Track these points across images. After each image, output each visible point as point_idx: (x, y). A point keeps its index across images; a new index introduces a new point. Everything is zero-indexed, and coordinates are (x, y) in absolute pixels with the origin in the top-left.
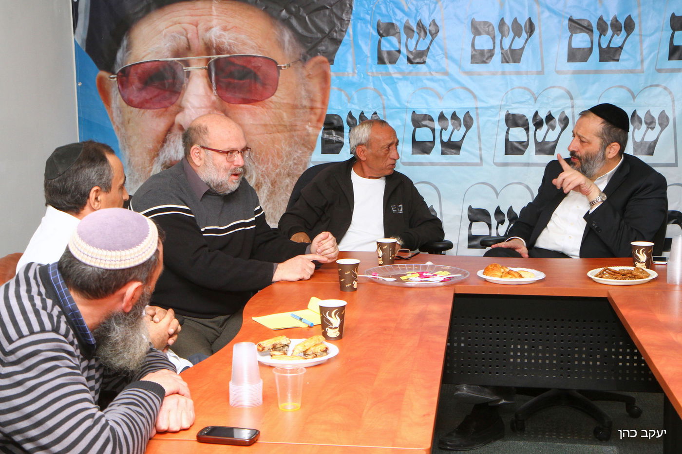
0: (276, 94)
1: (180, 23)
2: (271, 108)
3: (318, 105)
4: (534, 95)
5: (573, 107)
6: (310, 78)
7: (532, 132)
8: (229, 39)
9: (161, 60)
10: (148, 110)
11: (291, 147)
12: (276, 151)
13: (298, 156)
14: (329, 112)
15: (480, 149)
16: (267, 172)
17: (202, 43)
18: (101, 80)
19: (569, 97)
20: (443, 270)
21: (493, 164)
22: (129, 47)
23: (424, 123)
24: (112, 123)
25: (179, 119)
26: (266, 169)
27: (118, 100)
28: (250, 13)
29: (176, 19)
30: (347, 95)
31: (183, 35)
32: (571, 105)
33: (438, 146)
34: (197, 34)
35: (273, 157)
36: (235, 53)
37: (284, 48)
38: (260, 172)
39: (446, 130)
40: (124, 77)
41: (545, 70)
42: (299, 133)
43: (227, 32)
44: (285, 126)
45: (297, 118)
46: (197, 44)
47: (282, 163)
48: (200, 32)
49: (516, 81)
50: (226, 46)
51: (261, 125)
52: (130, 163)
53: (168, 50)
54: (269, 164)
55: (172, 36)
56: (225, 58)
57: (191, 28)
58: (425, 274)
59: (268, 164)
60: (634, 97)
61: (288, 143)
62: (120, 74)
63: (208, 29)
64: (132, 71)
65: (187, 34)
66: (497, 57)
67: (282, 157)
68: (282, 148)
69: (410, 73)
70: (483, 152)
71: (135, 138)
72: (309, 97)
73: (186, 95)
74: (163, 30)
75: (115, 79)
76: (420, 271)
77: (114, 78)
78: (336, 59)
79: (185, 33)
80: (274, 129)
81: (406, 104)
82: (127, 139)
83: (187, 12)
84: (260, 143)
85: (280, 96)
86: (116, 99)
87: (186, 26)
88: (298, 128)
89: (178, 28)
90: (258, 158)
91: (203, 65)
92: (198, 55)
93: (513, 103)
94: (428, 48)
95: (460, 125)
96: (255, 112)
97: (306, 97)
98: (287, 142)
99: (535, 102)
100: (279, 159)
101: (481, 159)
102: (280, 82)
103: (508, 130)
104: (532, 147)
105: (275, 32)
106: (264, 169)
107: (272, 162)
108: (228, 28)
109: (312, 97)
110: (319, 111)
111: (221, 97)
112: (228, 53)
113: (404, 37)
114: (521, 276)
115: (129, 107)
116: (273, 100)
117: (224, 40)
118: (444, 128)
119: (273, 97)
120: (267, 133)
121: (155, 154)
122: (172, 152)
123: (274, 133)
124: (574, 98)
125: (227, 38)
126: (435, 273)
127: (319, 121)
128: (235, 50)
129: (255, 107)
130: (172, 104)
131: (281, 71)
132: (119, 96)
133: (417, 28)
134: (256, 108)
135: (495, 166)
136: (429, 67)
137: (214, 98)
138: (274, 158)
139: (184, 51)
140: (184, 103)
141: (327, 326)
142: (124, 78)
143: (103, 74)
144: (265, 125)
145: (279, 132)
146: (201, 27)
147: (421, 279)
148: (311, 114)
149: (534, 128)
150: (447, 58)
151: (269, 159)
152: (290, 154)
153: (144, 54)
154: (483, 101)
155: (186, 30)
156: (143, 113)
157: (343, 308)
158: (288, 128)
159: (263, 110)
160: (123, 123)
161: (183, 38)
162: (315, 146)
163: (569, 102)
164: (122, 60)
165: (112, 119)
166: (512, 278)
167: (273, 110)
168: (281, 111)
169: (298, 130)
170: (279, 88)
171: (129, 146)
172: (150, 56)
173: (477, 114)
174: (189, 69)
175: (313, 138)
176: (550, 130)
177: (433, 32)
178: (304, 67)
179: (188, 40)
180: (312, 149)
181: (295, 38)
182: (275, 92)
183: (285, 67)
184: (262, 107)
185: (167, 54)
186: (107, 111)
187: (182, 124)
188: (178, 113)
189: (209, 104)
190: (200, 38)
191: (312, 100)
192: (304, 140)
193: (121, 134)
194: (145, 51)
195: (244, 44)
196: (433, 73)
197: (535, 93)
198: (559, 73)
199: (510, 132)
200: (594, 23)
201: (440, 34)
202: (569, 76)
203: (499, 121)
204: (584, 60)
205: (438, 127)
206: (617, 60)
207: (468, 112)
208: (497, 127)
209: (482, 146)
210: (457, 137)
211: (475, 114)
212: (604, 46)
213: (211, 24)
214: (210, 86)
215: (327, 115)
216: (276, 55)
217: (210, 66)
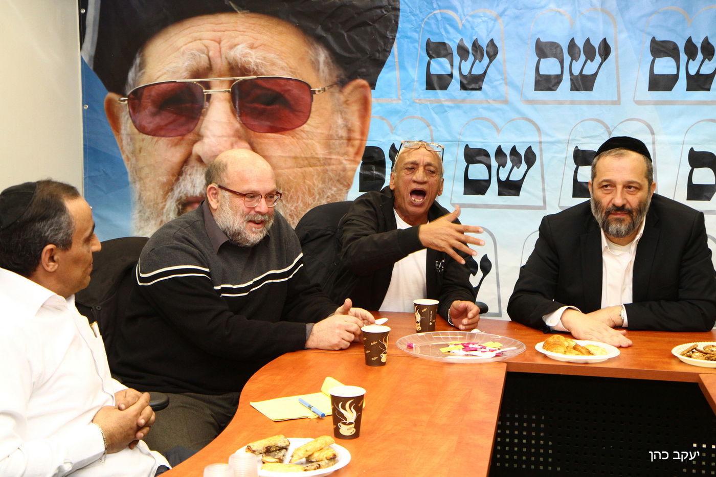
0: (308, 122)
1: (200, 40)
2: (303, 138)
3: (357, 135)
4: (609, 128)
5: (654, 143)
6: (348, 104)
8: (256, 58)
9: (178, 81)
10: (163, 138)
11: (324, 183)
12: (307, 187)
13: (332, 194)
14: (369, 143)
15: (544, 190)
16: (297, 211)
17: (225, 63)
18: (110, 103)
19: (649, 131)
20: (494, 341)
22: (142, 66)
23: (478, 158)
24: (121, 152)
25: (198, 149)
26: (295, 208)
27: (128, 125)
28: (280, 28)
29: (196, 35)
30: (390, 126)
31: (204, 53)
33: (494, 186)
34: (220, 51)
35: (304, 193)
36: (262, 74)
37: (318, 70)
38: (288, 211)
39: (504, 167)
40: (136, 99)
41: (623, 99)
42: (334, 167)
43: (254, 51)
44: (318, 159)
45: (332, 151)
46: (220, 64)
47: (314, 201)
48: (223, 50)
49: (588, 111)
50: (253, 66)
51: (289, 157)
52: (140, 198)
53: (187, 70)
54: (300, 202)
55: (192, 54)
56: (251, 80)
57: (213, 46)
58: (471, 346)
59: (298, 202)
61: (322, 178)
62: (132, 96)
63: (232, 47)
64: (146, 93)
65: (208, 51)
66: (566, 83)
67: (313, 194)
68: (314, 184)
69: (463, 101)
70: (547, 194)
71: (146, 170)
72: (346, 126)
74: (182, 47)
75: (126, 102)
76: (466, 342)
77: (124, 101)
78: (378, 83)
79: (206, 51)
80: (306, 162)
81: (458, 137)
82: (137, 170)
83: (209, 26)
84: (289, 179)
85: (313, 125)
86: (127, 125)
87: (207, 42)
88: (333, 161)
89: (198, 44)
90: (286, 195)
91: (226, 88)
92: (221, 76)
93: (583, 138)
94: (485, 72)
95: (521, 162)
96: (284, 143)
97: (343, 126)
98: (320, 178)
100: (310, 197)
101: (544, 201)
102: (313, 109)
103: (577, 169)
105: (308, 51)
106: (293, 208)
107: (302, 201)
108: (255, 46)
109: (349, 126)
110: (357, 143)
111: (245, 124)
112: (255, 74)
113: (457, 59)
114: (589, 353)
115: (141, 134)
116: (305, 130)
117: (250, 60)
118: (503, 165)
119: (305, 126)
120: (297, 167)
121: (169, 188)
122: (189, 187)
123: (305, 166)
124: (655, 132)
125: (254, 57)
126: (484, 345)
127: (357, 154)
128: (263, 70)
129: (284, 136)
130: (189, 131)
131: (314, 96)
132: (130, 121)
133: (472, 49)
134: (285, 138)
136: (486, 94)
137: (238, 125)
138: (304, 196)
139: (204, 72)
140: (203, 131)
141: (340, 421)
142: (136, 101)
143: (113, 96)
144: (295, 158)
145: (311, 166)
146: (225, 44)
147: (466, 353)
148: (348, 145)
150: (506, 84)
151: (299, 197)
152: (323, 191)
153: (159, 74)
154: (548, 135)
155: (207, 47)
156: (157, 141)
157: (361, 398)
158: (322, 162)
159: (293, 140)
160: (133, 153)
161: (204, 56)
162: (352, 183)
164: (134, 80)
165: (122, 148)
166: (578, 355)
167: (304, 140)
168: (314, 142)
169: (333, 165)
170: (311, 115)
171: (141, 179)
172: (165, 76)
173: (541, 150)
174: (210, 92)
175: (349, 173)
177: (492, 53)
178: (341, 91)
179: (209, 59)
180: (348, 186)
181: (331, 58)
182: (307, 120)
183: (319, 91)
184: (292, 137)
185: (185, 74)
186: (116, 138)
187: (200, 154)
188: (195, 142)
189: (231, 132)
190: (223, 56)
192: (339, 175)
193: (131, 164)
194: (159, 71)
195: (273, 64)
196: (491, 102)
197: (609, 126)
198: (638, 103)
199: (579, 171)
200: (681, 47)
201: (499, 56)
202: (650, 108)
203: (566, 158)
204: (669, 88)
205: (494, 164)
206: (709, 90)
207: (530, 147)
208: (564, 165)
209: (546, 187)
210: (516, 176)
211: (539, 150)
212: (693, 73)
213: (236, 41)
214: (233, 112)
215: (366, 147)
216: (308, 76)
217: (233, 89)
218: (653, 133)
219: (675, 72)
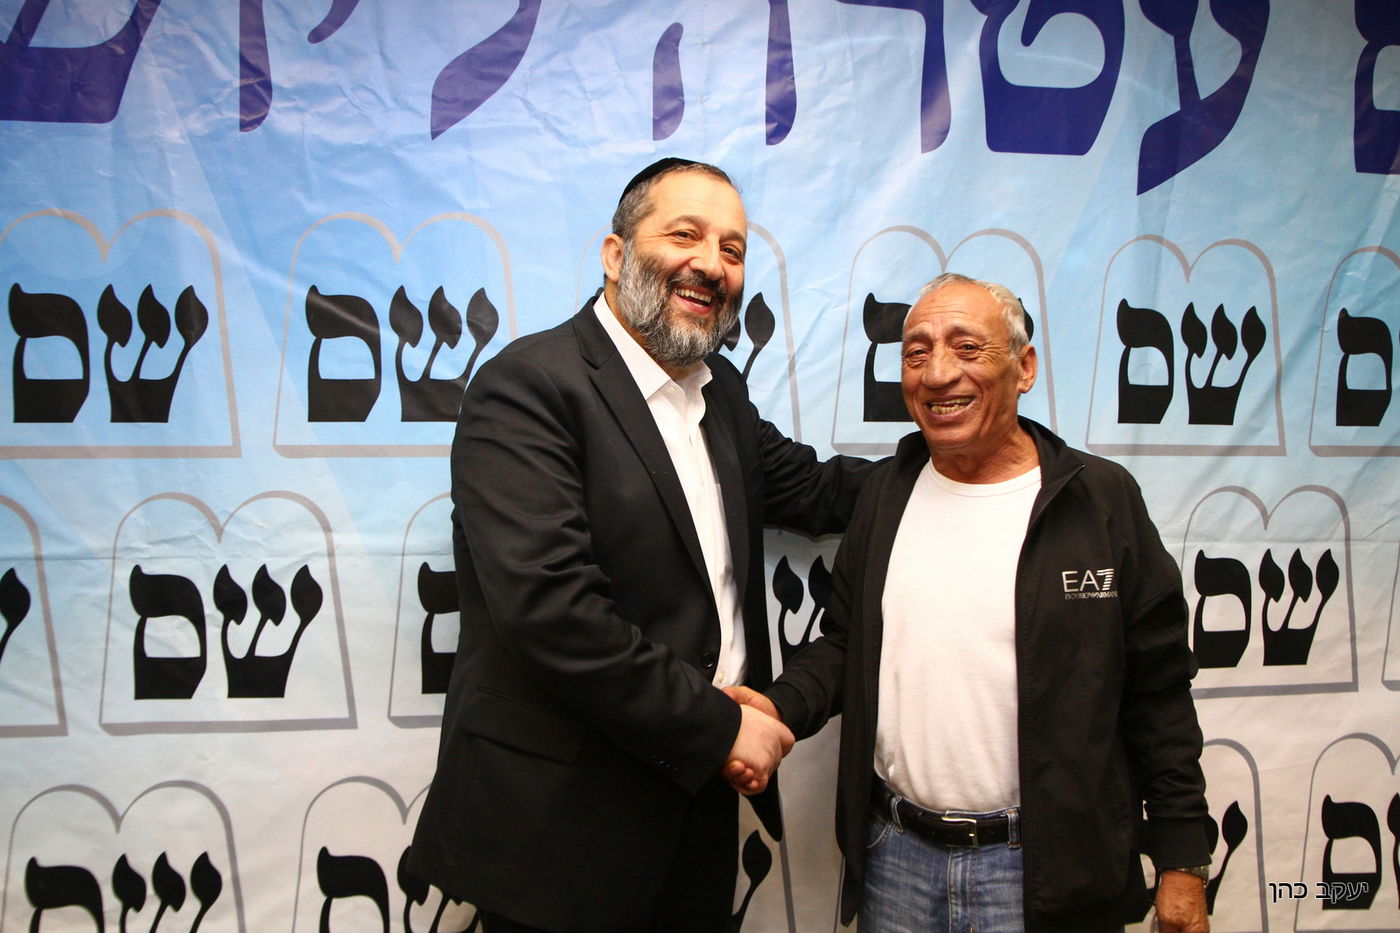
4: (215, 518)
5: (331, 554)
7: (213, 632)
15: (58, 684)
19: (318, 524)
21: (101, 730)
32: (323, 548)
49: (157, 474)
66: (98, 399)
70: (67, 692)
93: (154, 543)
99: (219, 541)
101: (62, 712)
103: (142, 624)
104: (216, 676)
124: (332, 526)
135: (105, 736)
149: (220, 617)
154: (59, 538)
163: (318, 539)
173: (42, 578)
176: (270, 623)
197: (216, 512)
198: (289, 452)
199: (148, 631)
200: (382, 307)
202: (318, 463)
203: (111, 596)
204: (358, 415)
207: (10, 569)
208: (106, 614)
209: (64, 676)
211: (36, 579)
212: (414, 376)
218: (327, 528)
219: (370, 374)
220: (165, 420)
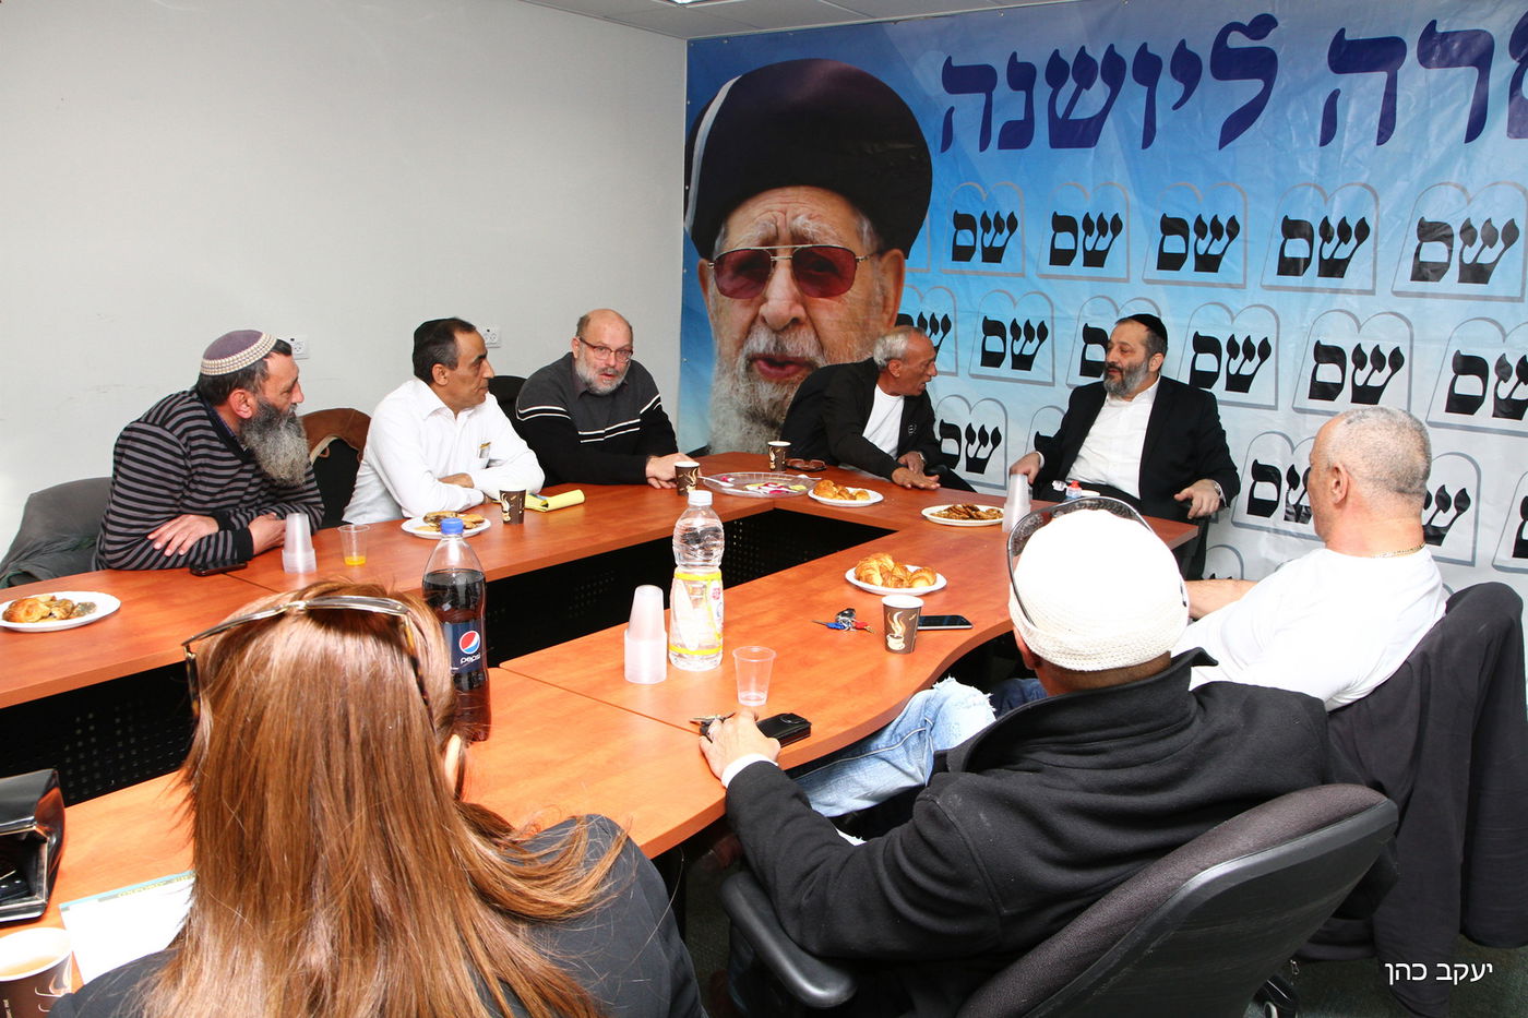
0: (852, 288)
1: (771, 211)
2: (846, 303)
6: (885, 273)
8: (813, 228)
9: (752, 248)
10: (737, 300)
14: (901, 311)
15: (1053, 365)
17: (789, 232)
18: (702, 267)
22: (726, 235)
23: (995, 330)
24: (707, 311)
25: (764, 310)
27: (714, 288)
28: (833, 200)
29: (768, 206)
30: (919, 294)
31: (773, 223)
33: (1008, 359)
34: (785, 221)
36: (817, 243)
37: (862, 239)
39: (1018, 341)
40: (720, 264)
41: (1132, 277)
43: (811, 221)
44: (859, 324)
46: (785, 233)
48: (788, 220)
49: (1098, 288)
50: (810, 235)
51: (837, 321)
52: (720, 353)
53: (759, 238)
55: (764, 224)
56: (809, 248)
57: (780, 216)
60: (1233, 319)
62: (717, 261)
63: (795, 217)
64: (727, 259)
65: (776, 222)
66: (1079, 258)
69: (985, 272)
70: (1056, 369)
71: (725, 328)
72: (883, 294)
73: (771, 284)
74: (756, 217)
75: (713, 267)
77: (712, 265)
79: (774, 221)
80: (848, 326)
81: (979, 308)
82: (718, 327)
83: (778, 199)
85: (855, 293)
86: (712, 287)
87: (775, 213)
89: (769, 215)
91: (788, 255)
92: (785, 244)
93: (1094, 315)
94: (1005, 245)
95: (1034, 337)
96: (832, 307)
97: (880, 292)
101: (1054, 377)
102: (856, 276)
103: (1086, 346)
105: (855, 221)
108: (812, 216)
109: (886, 294)
110: (891, 310)
111: (802, 289)
112: (812, 243)
113: (980, 231)
115: (722, 295)
116: (848, 295)
117: (808, 229)
118: (1016, 337)
119: (849, 292)
120: (840, 331)
121: (741, 344)
122: (755, 345)
123: (847, 331)
125: (811, 227)
127: (890, 320)
128: (818, 239)
129: (832, 301)
130: (757, 294)
131: (858, 264)
132: (715, 284)
133: (994, 221)
134: (833, 303)
136: (1005, 266)
137: (795, 290)
139: (770, 240)
140: (768, 294)
142: (720, 266)
143: (703, 261)
144: (840, 322)
145: (852, 331)
146: (789, 215)
148: (884, 312)
150: (1024, 256)
152: (860, 355)
153: (738, 242)
154: (1060, 311)
155: (775, 218)
156: (733, 302)
158: (861, 327)
159: (839, 305)
160: (716, 311)
161: (773, 225)
164: (719, 247)
165: (708, 308)
167: (848, 306)
168: (856, 307)
169: (871, 330)
170: (855, 281)
171: (721, 336)
172: (743, 244)
173: (1054, 325)
174: (776, 258)
177: (1012, 226)
178: (880, 260)
181: (873, 228)
182: (851, 286)
183: (862, 260)
184: (839, 302)
185: (758, 242)
186: (704, 298)
187: (765, 315)
188: (762, 304)
189: (790, 296)
190: (788, 226)
191: (885, 299)
193: (714, 322)
194: (739, 239)
195: (826, 233)
197: (1117, 303)
198: (1148, 282)
199: (1087, 349)
200: (1191, 223)
201: (1019, 229)
202: (1159, 287)
203: (1076, 335)
204: (1177, 268)
205: (1009, 337)
206: (1216, 271)
207: (1043, 322)
208: (1073, 342)
209: (1056, 361)
210: (1029, 350)
211: (1052, 325)
212: (1201, 252)
213: (798, 212)
214: (792, 277)
215: (899, 315)
216: (855, 247)
217: (794, 255)
219: (1183, 251)
220: (1102, 266)
